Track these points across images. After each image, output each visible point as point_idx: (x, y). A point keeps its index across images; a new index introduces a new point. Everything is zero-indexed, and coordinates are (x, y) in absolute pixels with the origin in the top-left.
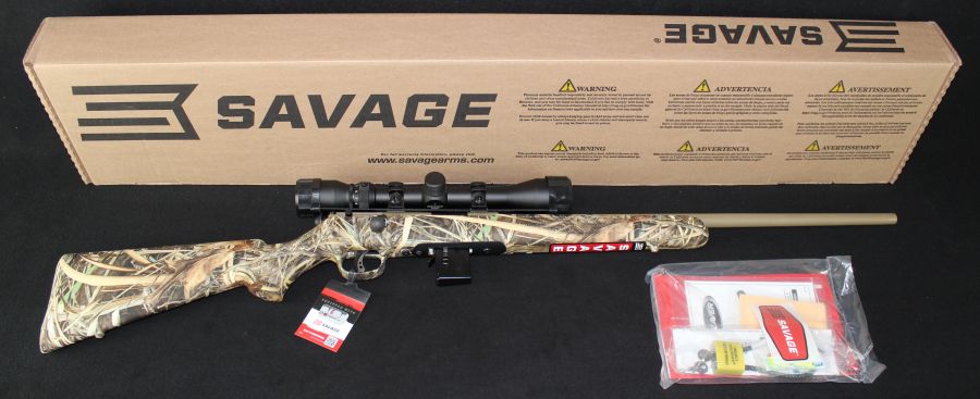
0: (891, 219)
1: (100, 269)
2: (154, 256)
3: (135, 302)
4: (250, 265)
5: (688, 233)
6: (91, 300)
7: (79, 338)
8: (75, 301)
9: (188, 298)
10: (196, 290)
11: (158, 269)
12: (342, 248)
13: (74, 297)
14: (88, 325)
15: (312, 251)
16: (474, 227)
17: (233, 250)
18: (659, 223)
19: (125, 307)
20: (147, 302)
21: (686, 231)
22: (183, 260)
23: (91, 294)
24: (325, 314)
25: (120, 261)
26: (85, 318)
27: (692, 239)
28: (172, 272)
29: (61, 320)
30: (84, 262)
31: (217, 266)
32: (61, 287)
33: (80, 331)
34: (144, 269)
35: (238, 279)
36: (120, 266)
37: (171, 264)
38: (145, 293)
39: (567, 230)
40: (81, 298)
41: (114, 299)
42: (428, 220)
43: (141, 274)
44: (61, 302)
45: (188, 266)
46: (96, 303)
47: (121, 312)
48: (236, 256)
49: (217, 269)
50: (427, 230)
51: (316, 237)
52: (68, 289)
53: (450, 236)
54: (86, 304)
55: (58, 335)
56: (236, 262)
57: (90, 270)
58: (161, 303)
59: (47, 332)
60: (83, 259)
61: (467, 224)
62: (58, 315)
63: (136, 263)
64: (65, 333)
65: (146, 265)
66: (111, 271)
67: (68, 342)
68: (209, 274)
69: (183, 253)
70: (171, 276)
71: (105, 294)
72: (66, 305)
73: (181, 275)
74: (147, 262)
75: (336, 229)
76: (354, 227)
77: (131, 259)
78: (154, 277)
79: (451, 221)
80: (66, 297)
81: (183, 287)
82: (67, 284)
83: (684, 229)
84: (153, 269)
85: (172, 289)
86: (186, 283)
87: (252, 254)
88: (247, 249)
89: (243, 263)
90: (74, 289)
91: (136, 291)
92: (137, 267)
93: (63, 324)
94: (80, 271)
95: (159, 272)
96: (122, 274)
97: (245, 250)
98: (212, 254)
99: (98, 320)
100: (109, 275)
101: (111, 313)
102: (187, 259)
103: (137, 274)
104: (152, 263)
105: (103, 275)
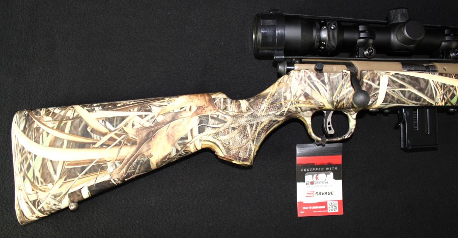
1: (56, 139)
2: (111, 120)
3: (102, 178)
4: (217, 134)
6: (56, 177)
7: (53, 212)
8: (40, 179)
9: (153, 166)
10: (162, 161)
11: (119, 139)
12: (311, 110)
13: (38, 174)
14: (60, 201)
15: (281, 115)
16: (450, 90)
17: (196, 113)
19: (92, 183)
20: (112, 175)
22: (144, 128)
23: (56, 173)
24: (312, 183)
25: (76, 128)
26: (55, 196)
28: (134, 143)
29: (32, 199)
30: (38, 129)
31: (182, 135)
32: (22, 163)
33: (54, 207)
34: (104, 139)
35: (204, 147)
36: (77, 135)
37: (131, 133)
38: (110, 168)
40: (46, 178)
41: (80, 176)
42: (403, 80)
43: (102, 146)
44: (26, 179)
45: (151, 134)
46: (62, 180)
47: (89, 188)
48: (201, 122)
49: (182, 139)
50: (403, 92)
51: (285, 98)
52: (29, 167)
53: (425, 100)
54: (52, 182)
55: (34, 213)
56: (201, 130)
57: (47, 140)
58: (128, 176)
59: (22, 212)
60: (36, 124)
61: (443, 86)
62: (27, 194)
63: (93, 130)
64: (40, 211)
65: (104, 135)
66: (69, 142)
67: (41, 215)
68: (174, 145)
69: (141, 116)
70: (134, 148)
71: (70, 170)
72: (32, 184)
73: (144, 148)
74: (104, 130)
75: (308, 91)
76: (328, 88)
77: (86, 126)
78: (117, 149)
79: (427, 82)
80: (30, 175)
81: (148, 161)
82: (27, 159)
84: (112, 139)
85: (137, 163)
86: (151, 156)
87: (216, 119)
88: (210, 111)
89: (208, 131)
90: (37, 165)
91: (100, 167)
92: (94, 136)
93: (35, 203)
94: (37, 142)
95: (120, 142)
96: (82, 146)
97: (209, 113)
98: (173, 119)
99: (69, 196)
100: (67, 147)
101: (80, 190)
102: (147, 125)
103: (96, 146)
104: (111, 131)
105: (62, 146)
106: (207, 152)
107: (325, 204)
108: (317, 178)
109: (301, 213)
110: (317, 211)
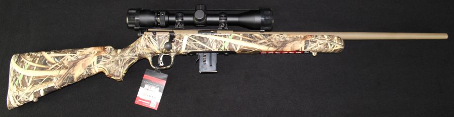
0: (445, 36)
1: (31, 66)
2: (57, 58)
3: (51, 85)
4: (105, 64)
5: (333, 47)
6: (29, 84)
7: (25, 102)
8: (21, 85)
9: (75, 80)
10: (79, 77)
11: (60, 66)
12: (151, 53)
13: (20, 83)
14: (29, 97)
15: (136, 56)
16: (220, 43)
17: (96, 54)
18: (318, 41)
19: (46, 87)
20: (56, 84)
21: (333, 46)
22: (72, 61)
23: (29, 81)
24: (147, 89)
25: (41, 61)
26: (27, 94)
27: (335, 50)
28: (67, 68)
29: (16, 95)
30: (23, 61)
31: (89, 64)
32: (13, 77)
33: (26, 100)
34: (53, 66)
35: (100, 71)
36: (41, 64)
37: (66, 63)
38: (55, 80)
39: (269, 45)
40: (24, 84)
41: (40, 83)
42: (195, 38)
43: (52, 69)
44: (14, 85)
45: (74, 64)
46: (31, 86)
47: (44, 90)
48: (98, 58)
49: (89, 66)
50: (195, 44)
51: (138, 48)
52: (17, 79)
53: (207, 48)
54: (27, 86)
55: (15, 102)
56: (98, 62)
57: (27, 66)
58: (63, 84)
59: (10, 102)
60: (23, 59)
61: (216, 41)
62: (14, 92)
63: (49, 62)
64: (19, 101)
65: (53, 64)
66: (37, 67)
67: (20, 104)
68: (85, 69)
69: (71, 56)
70: (67, 70)
71: (35, 81)
72: (17, 87)
73: (71, 70)
74: (54, 62)
75: (148, 44)
76: (157, 42)
77: (46, 60)
78: (58, 71)
79: (208, 39)
80: (16, 83)
81: (73, 77)
82: (16, 75)
83: (331, 45)
84: (57, 66)
85: (68, 78)
86: (74, 74)
87: (105, 57)
88: (103, 54)
89: (101, 63)
90: (20, 78)
91: (50, 79)
92: (49, 65)
93: (17, 97)
94: (22, 67)
95: (60, 68)
96: (42, 69)
97: (102, 55)
98: (86, 57)
99: (34, 94)
100: (36, 70)
101: (39, 91)
102: (74, 60)
103: (49, 69)
104: (57, 62)
105: (33, 69)
106: (101, 74)
107: (150, 102)
108: (150, 88)
109: (137, 102)
110: (146, 104)
